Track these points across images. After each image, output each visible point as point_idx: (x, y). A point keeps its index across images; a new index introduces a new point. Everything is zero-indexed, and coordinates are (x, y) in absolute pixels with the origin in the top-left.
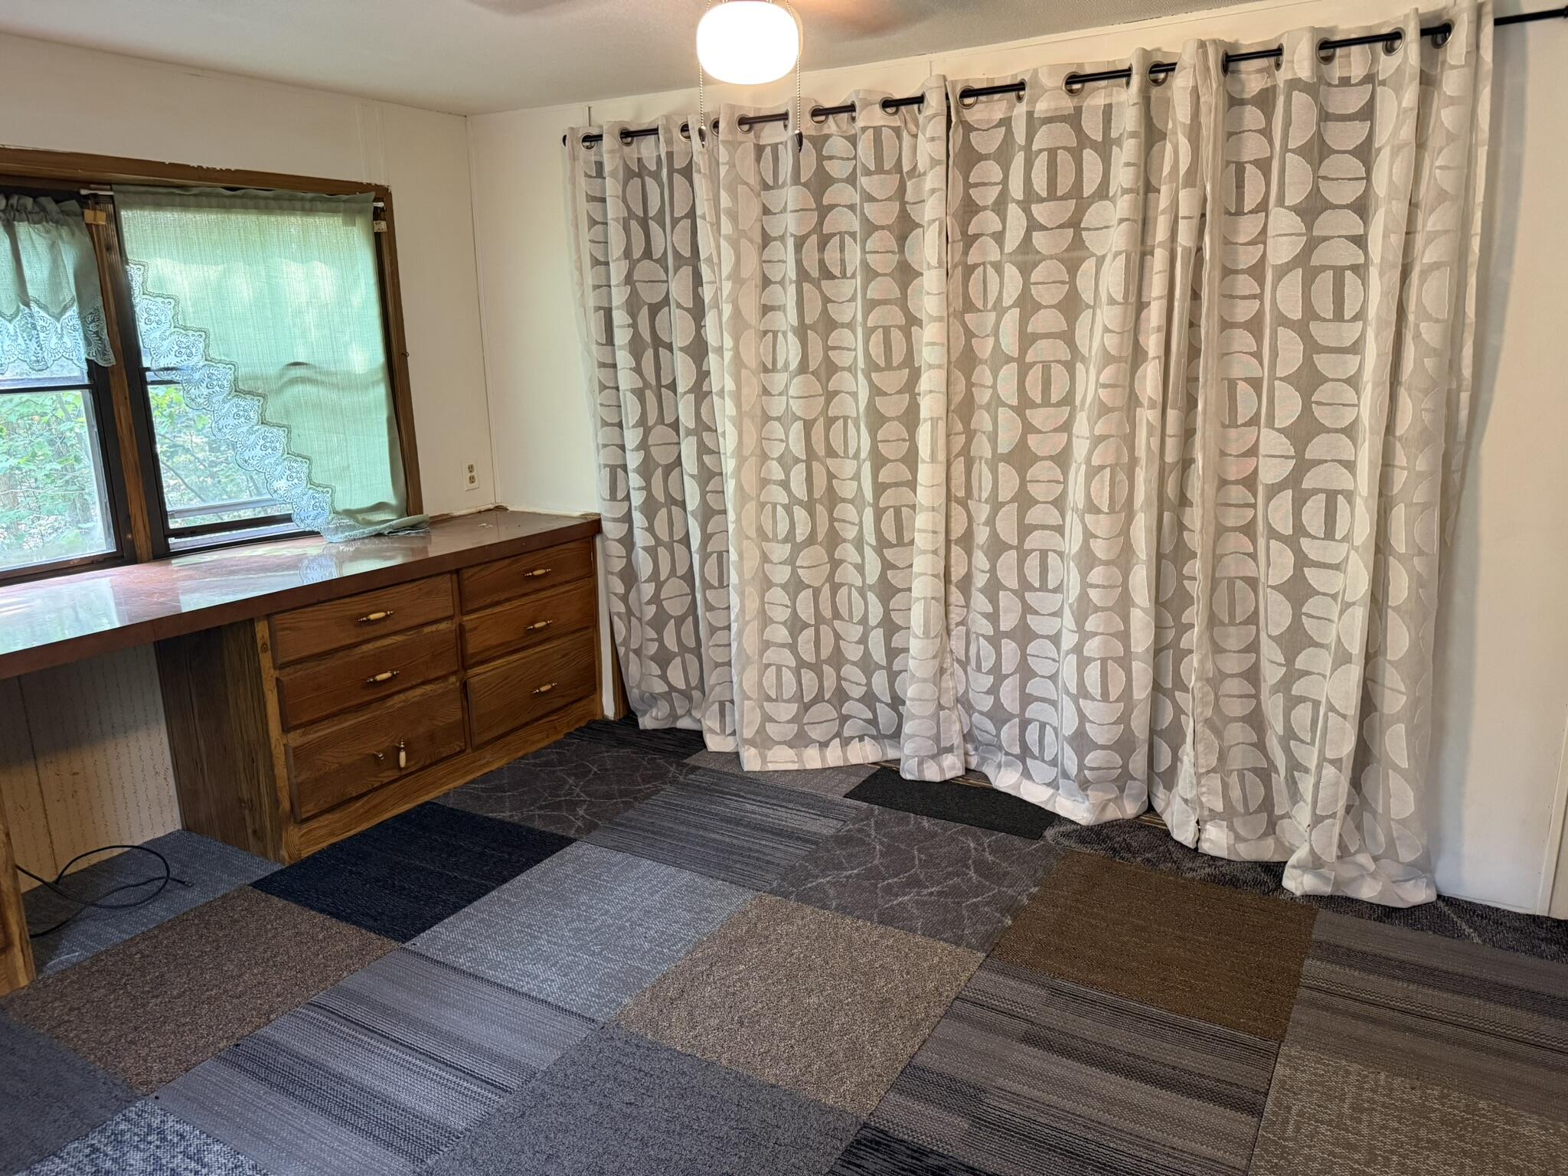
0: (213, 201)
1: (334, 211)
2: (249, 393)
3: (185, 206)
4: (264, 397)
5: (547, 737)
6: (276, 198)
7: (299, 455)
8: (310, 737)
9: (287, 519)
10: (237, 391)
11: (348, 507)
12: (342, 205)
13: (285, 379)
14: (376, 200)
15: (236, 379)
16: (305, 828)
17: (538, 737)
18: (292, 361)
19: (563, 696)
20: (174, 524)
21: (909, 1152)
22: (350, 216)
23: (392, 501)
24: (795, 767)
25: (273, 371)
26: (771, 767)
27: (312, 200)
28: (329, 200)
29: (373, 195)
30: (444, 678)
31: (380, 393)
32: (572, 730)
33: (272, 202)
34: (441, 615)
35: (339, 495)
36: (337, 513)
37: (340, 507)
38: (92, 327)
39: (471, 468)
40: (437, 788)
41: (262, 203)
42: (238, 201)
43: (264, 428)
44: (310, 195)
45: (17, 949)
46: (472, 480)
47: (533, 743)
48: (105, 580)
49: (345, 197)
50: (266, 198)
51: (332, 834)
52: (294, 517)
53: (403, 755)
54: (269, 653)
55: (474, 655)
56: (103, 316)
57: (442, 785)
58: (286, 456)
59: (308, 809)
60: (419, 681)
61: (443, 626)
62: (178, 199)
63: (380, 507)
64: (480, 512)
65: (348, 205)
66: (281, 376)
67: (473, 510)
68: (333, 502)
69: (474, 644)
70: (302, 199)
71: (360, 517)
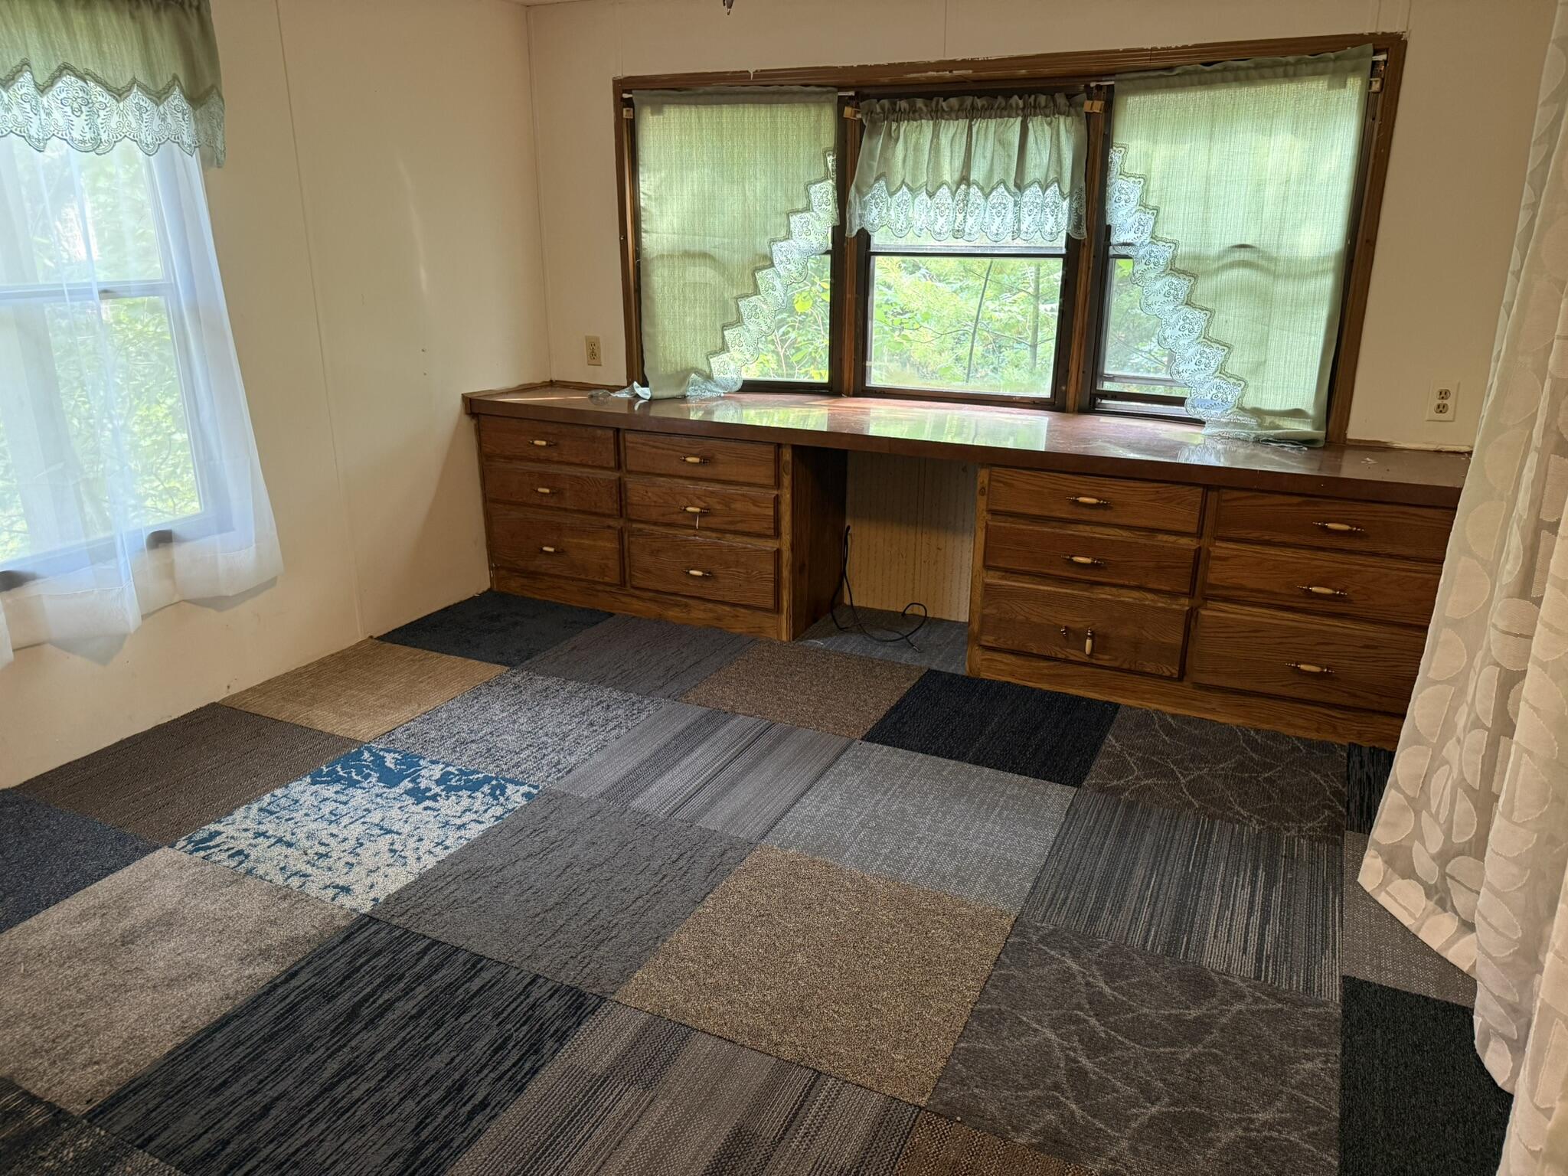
0: (1195, 78)
1: (1317, 74)
2: (1184, 272)
3: (1170, 87)
4: (1195, 277)
5: (1318, 730)
6: (1257, 67)
7: (1217, 342)
8: (1004, 582)
9: (1180, 402)
10: (1173, 269)
11: (1258, 406)
12: (1331, 65)
13: (1226, 261)
14: (1376, 52)
15: (1174, 258)
16: (989, 655)
17: (1300, 722)
18: (1238, 242)
19: (1355, 696)
20: (1108, 386)
22: (1338, 78)
23: (1311, 411)
24: (1407, 922)
25: (1214, 251)
26: (1383, 899)
27: (1298, 62)
28: (1319, 60)
29: (1369, 48)
30: (1174, 595)
31: (1325, 285)
32: (1366, 745)
33: (1253, 73)
35: (1250, 392)
36: (1243, 409)
37: (1250, 402)
38: (1074, 205)
39: (1444, 394)
40: (1136, 699)
41: (1242, 74)
42: (1219, 75)
43: (1187, 309)
44: (1291, 59)
45: (784, 616)
46: (1441, 409)
47: (1289, 725)
48: (1042, 420)
49: (1332, 55)
50: (1249, 68)
51: (1012, 675)
52: (1188, 402)
53: (1089, 642)
55: (1213, 587)
56: (1084, 196)
57: (1143, 699)
58: (1201, 339)
59: (988, 639)
60: (1132, 583)
61: (1184, 541)
62: (1163, 80)
63: (1296, 414)
64: (1439, 452)
65: (1339, 63)
66: (1220, 257)
67: (1432, 447)
68: (1242, 396)
69: (1216, 574)
70: (1287, 64)
71: (1268, 419)
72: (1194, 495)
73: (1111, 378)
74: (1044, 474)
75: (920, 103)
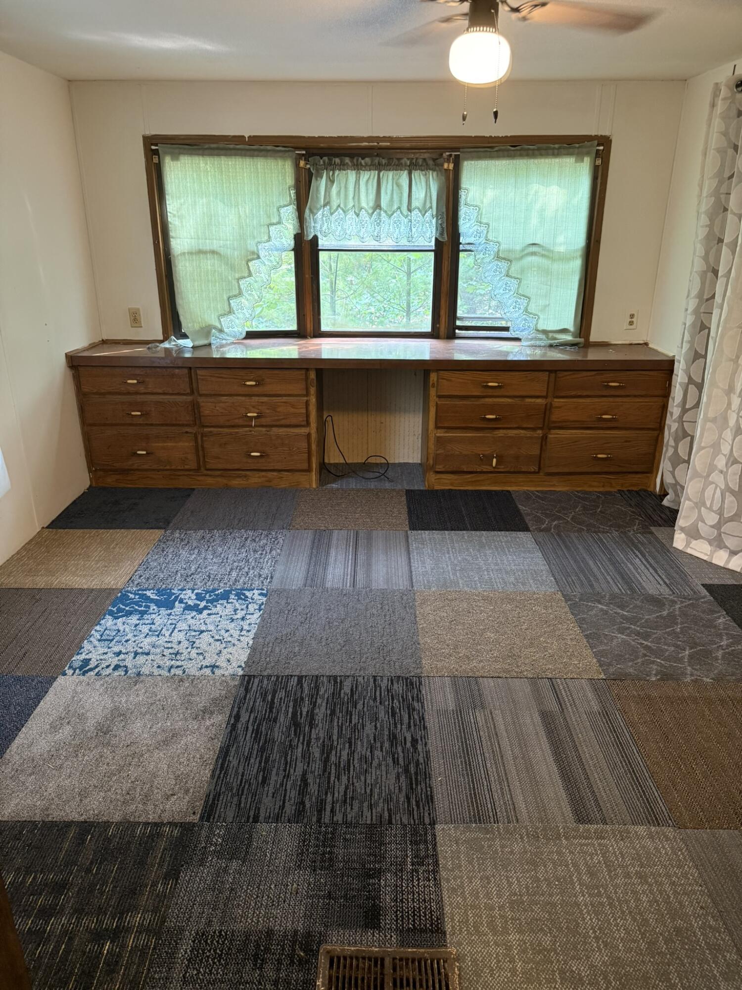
0: (506, 153)
1: (569, 154)
2: (504, 259)
3: (491, 157)
4: (511, 261)
5: (603, 486)
6: (539, 149)
7: (523, 296)
8: (447, 435)
9: (506, 329)
10: (498, 257)
11: (545, 328)
12: (576, 150)
13: (526, 252)
14: (598, 145)
15: (499, 251)
16: (439, 476)
17: (595, 484)
18: (532, 242)
19: (620, 466)
20: (458, 323)
21: (415, 695)
22: (580, 157)
23: (572, 328)
24: (705, 558)
25: (518, 247)
26: (689, 551)
27: (559, 148)
28: (570, 148)
29: (596, 142)
30: (534, 429)
31: (576, 265)
32: (625, 489)
33: (536, 152)
34: (537, 394)
35: (541, 322)
36: (538, 330)
37: (541, 327)
38: (440, 222)
39: (632, 316)
40: (517, 486)
41: (530, 152)
42: (518, 152)
43: (507, 279)
44: (557, 146)
46: (631, 323)
47: (591, 486)
49: (577, 145)
50: (533, 150)
51: (452, 484)
52: (511, 328)
53: (495, 460)
54: (435, 389)
55: (554, 422)
56: (445, 216)
57: (520, 486)
58: (515, 295)
59: (439, 468)
60: (515, 426)
61: (539, 401)
62: (488, 153)
63: (564, 331)
64: (631, 344)
65: (580, 149)
66: (523, 250)
67: (628, 342)
68: (537, 324)
69: (556, 416)
70: (554, 148)
71: (551, 335)
72: (544, 376)
73: (461, 319)
74: (467, 373)
75: (347, 160)
